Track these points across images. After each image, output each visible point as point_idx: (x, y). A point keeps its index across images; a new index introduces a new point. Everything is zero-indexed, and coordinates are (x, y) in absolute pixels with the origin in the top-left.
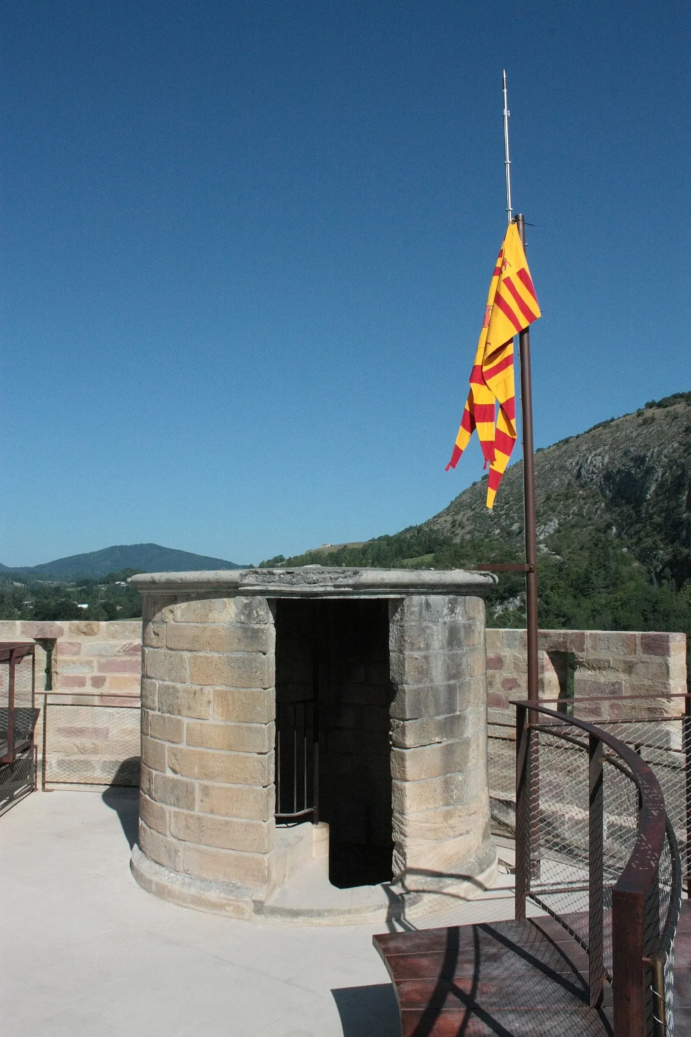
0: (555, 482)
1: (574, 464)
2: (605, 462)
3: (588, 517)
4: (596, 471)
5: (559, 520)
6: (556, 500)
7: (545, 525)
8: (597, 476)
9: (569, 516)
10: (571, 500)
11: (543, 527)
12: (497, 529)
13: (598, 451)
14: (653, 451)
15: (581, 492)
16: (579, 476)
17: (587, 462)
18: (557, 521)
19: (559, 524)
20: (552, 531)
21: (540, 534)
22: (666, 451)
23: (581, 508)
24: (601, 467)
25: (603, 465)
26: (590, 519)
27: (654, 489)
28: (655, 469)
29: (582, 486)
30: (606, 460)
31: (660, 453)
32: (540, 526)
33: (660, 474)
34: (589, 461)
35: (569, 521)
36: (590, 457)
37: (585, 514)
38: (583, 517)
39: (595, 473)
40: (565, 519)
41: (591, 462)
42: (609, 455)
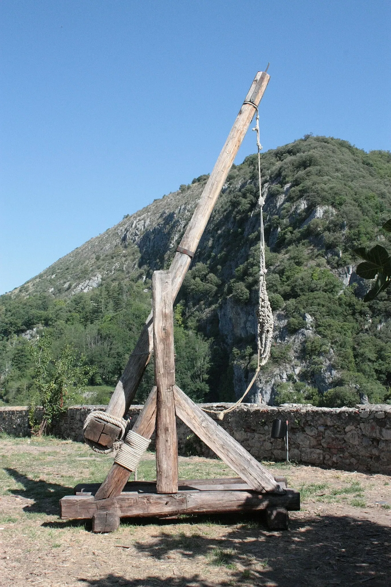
0: (107, 247)
1: (123, 230)
2: (146, 225)
3: (127, 272)
4: (139, 233)
5: (102, 275)
6: (103, 260)
7: (90, 280)
8: (139, 237)
9: (111, 272)
10: (115, 259)
11: (87, 281)
12: (51, 288)
13: (142, 217)
14: (180, 208)
15: (124, 252)
16: (124, 239)
17: (132, 227)
18: (100, 276)
19: (102, 279)
20: (95, 285)
21: (85, 288)
22: (189, 207)
23: (122, 264)
24: (142, 229)
25: (144, 227)
26: (128, 273)
27: (177, 238)
28: (180, 222)
29: (126, 247)
30: (148, 222)
31: (185, 209)
32: (85, 281)
33: (183, 226)
34: (133, 226)
35: (111, 276)
36: (135, 222)
37: (124, 269)
38: (123, 271)
39: (138, 235)
40: (108, 274)
41: (136, 226)
42: (150, 218)
